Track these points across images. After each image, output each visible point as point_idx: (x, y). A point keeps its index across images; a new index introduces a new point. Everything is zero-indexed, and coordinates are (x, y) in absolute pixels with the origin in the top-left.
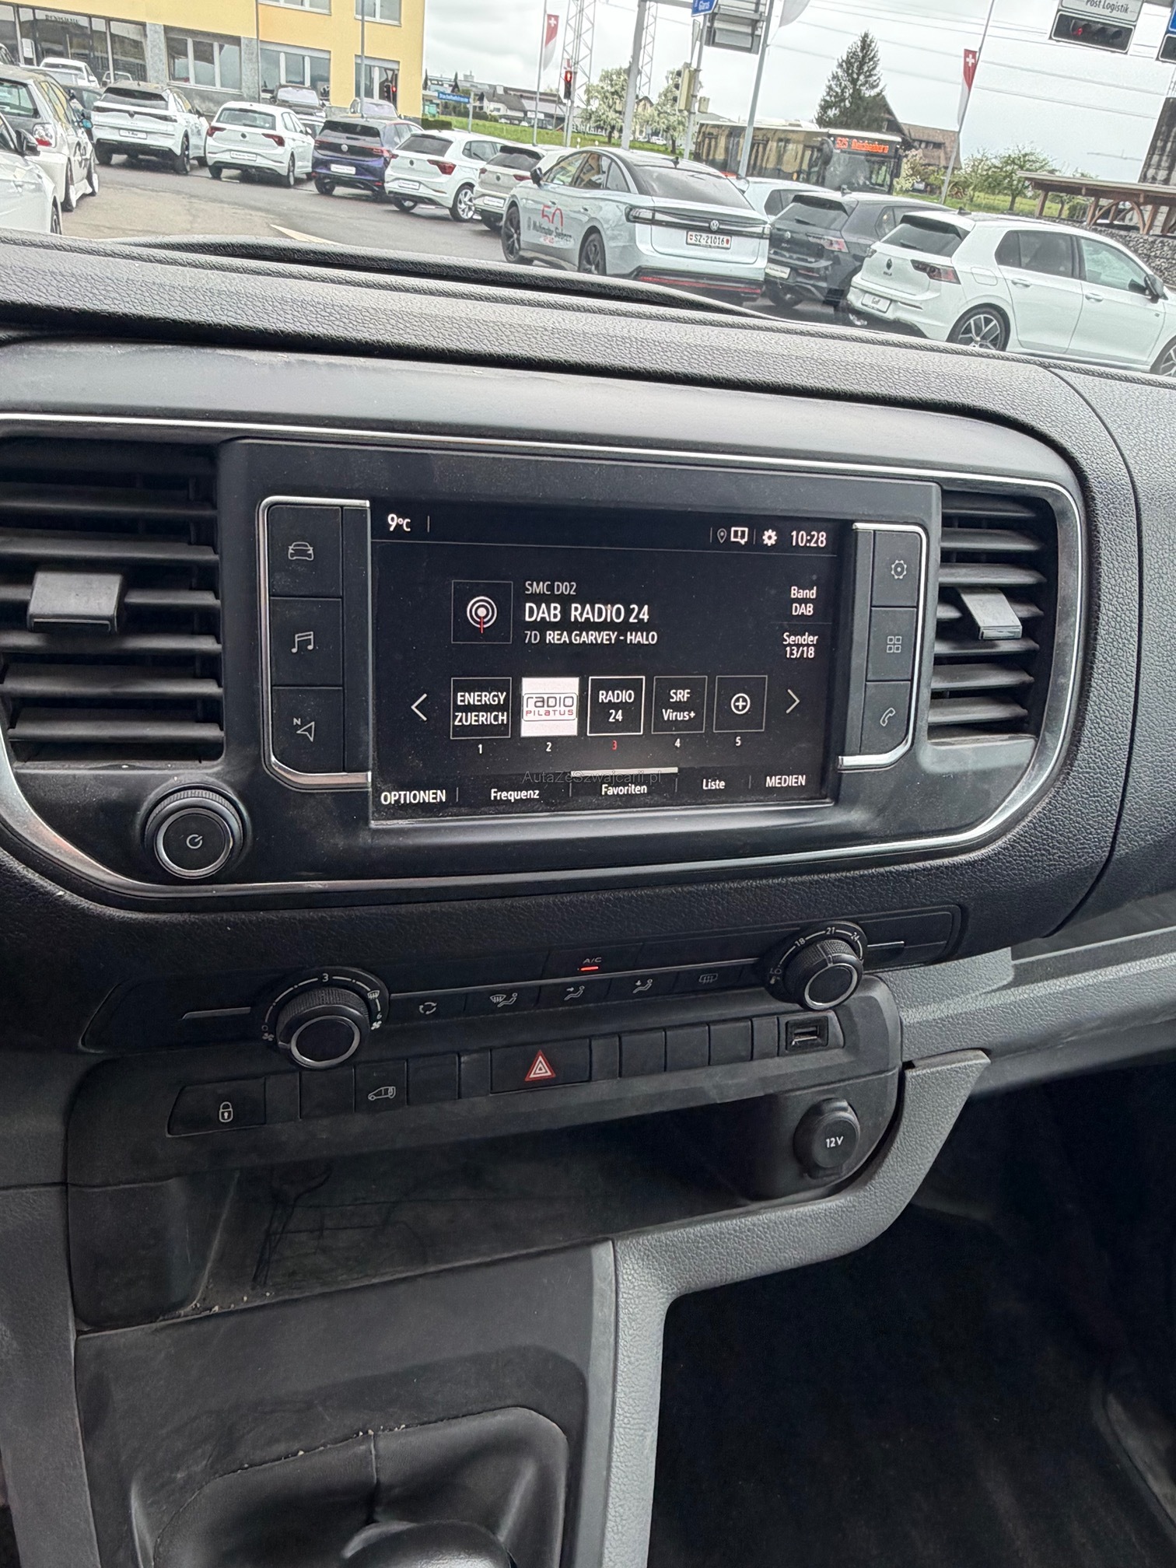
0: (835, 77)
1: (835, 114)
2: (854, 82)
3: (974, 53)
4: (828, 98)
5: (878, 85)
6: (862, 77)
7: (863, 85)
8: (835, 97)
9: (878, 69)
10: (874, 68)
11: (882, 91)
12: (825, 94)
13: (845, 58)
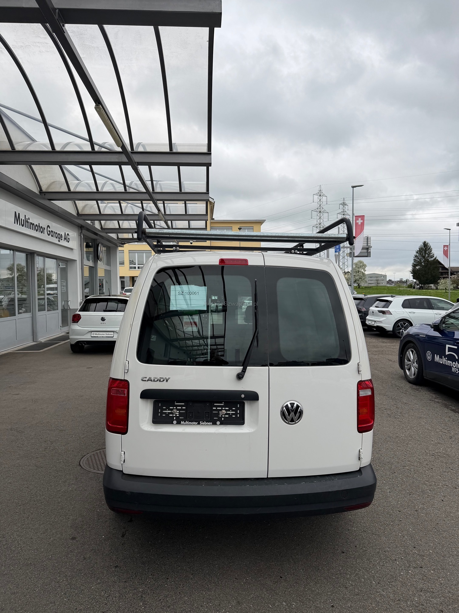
0: (416, 256)
1: (419, 268)
2: (424, 257)
3: (447, 246)
4: (415, 263)
5: (434, 256)
6: (426, 255)
7: (428, 257)
8: (417, 262)
9: (432, 251)
10: (431, 251)
11: (436, 258)
12: (413, 262)
13: (418, 250)
